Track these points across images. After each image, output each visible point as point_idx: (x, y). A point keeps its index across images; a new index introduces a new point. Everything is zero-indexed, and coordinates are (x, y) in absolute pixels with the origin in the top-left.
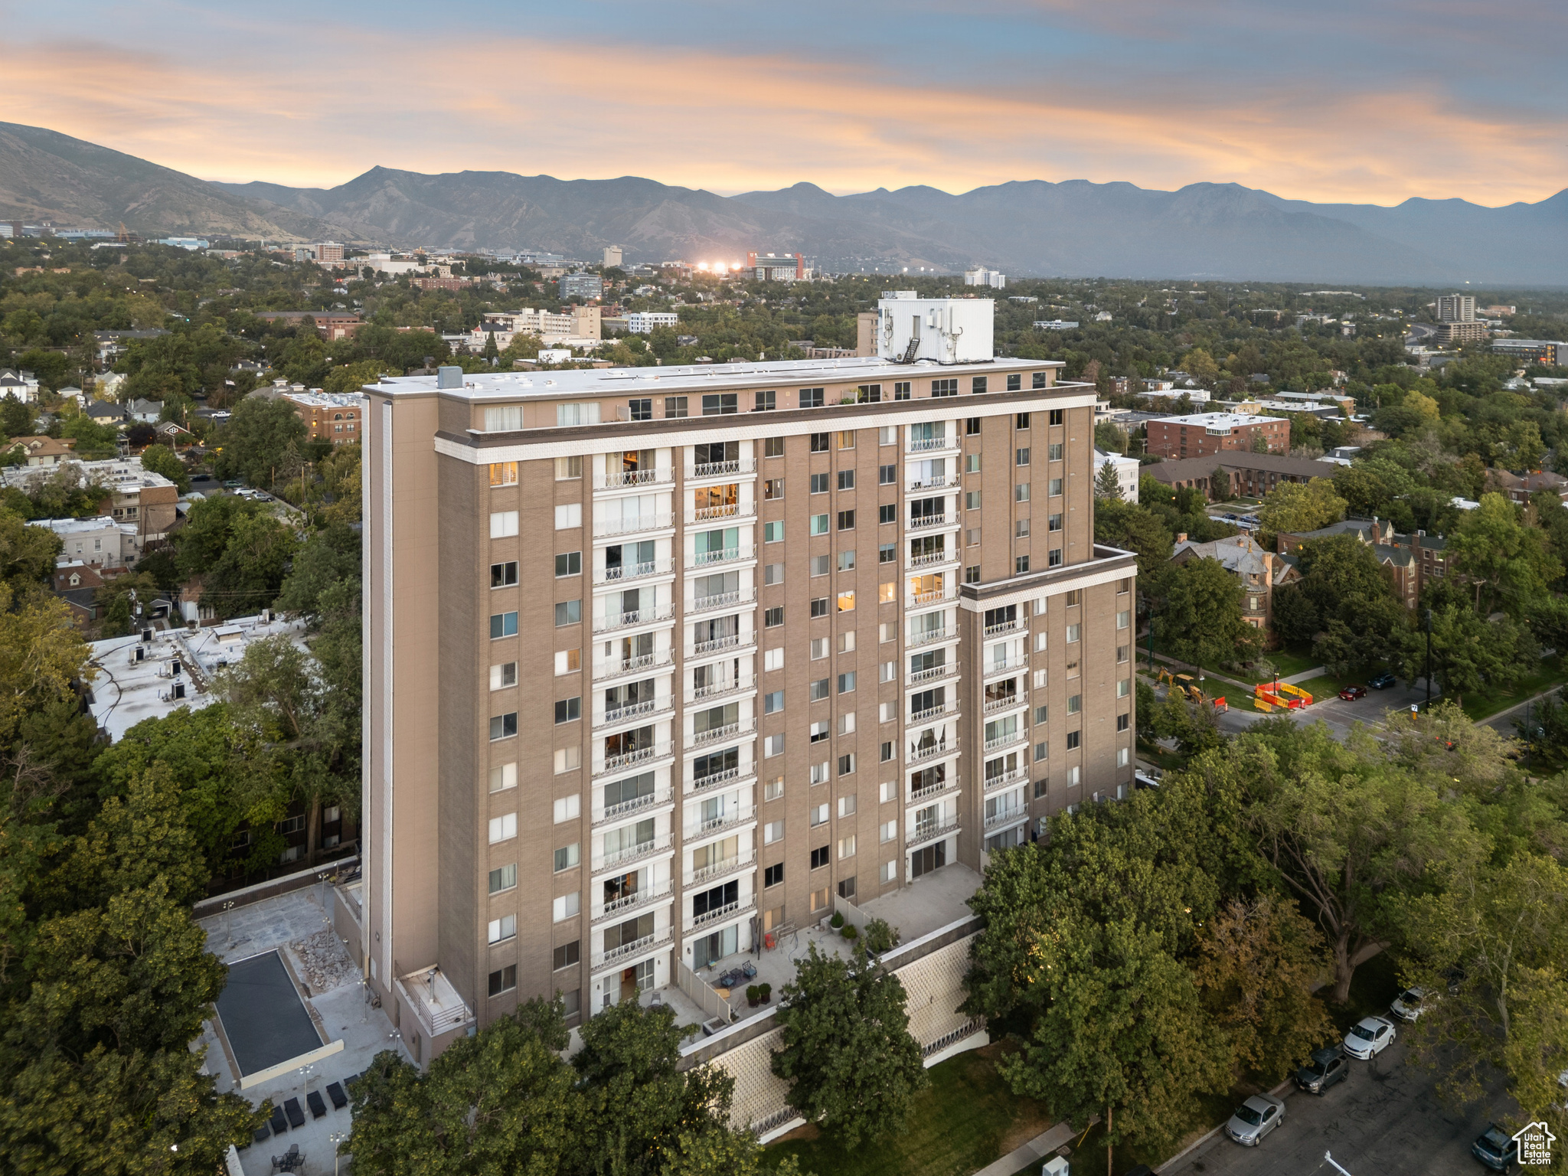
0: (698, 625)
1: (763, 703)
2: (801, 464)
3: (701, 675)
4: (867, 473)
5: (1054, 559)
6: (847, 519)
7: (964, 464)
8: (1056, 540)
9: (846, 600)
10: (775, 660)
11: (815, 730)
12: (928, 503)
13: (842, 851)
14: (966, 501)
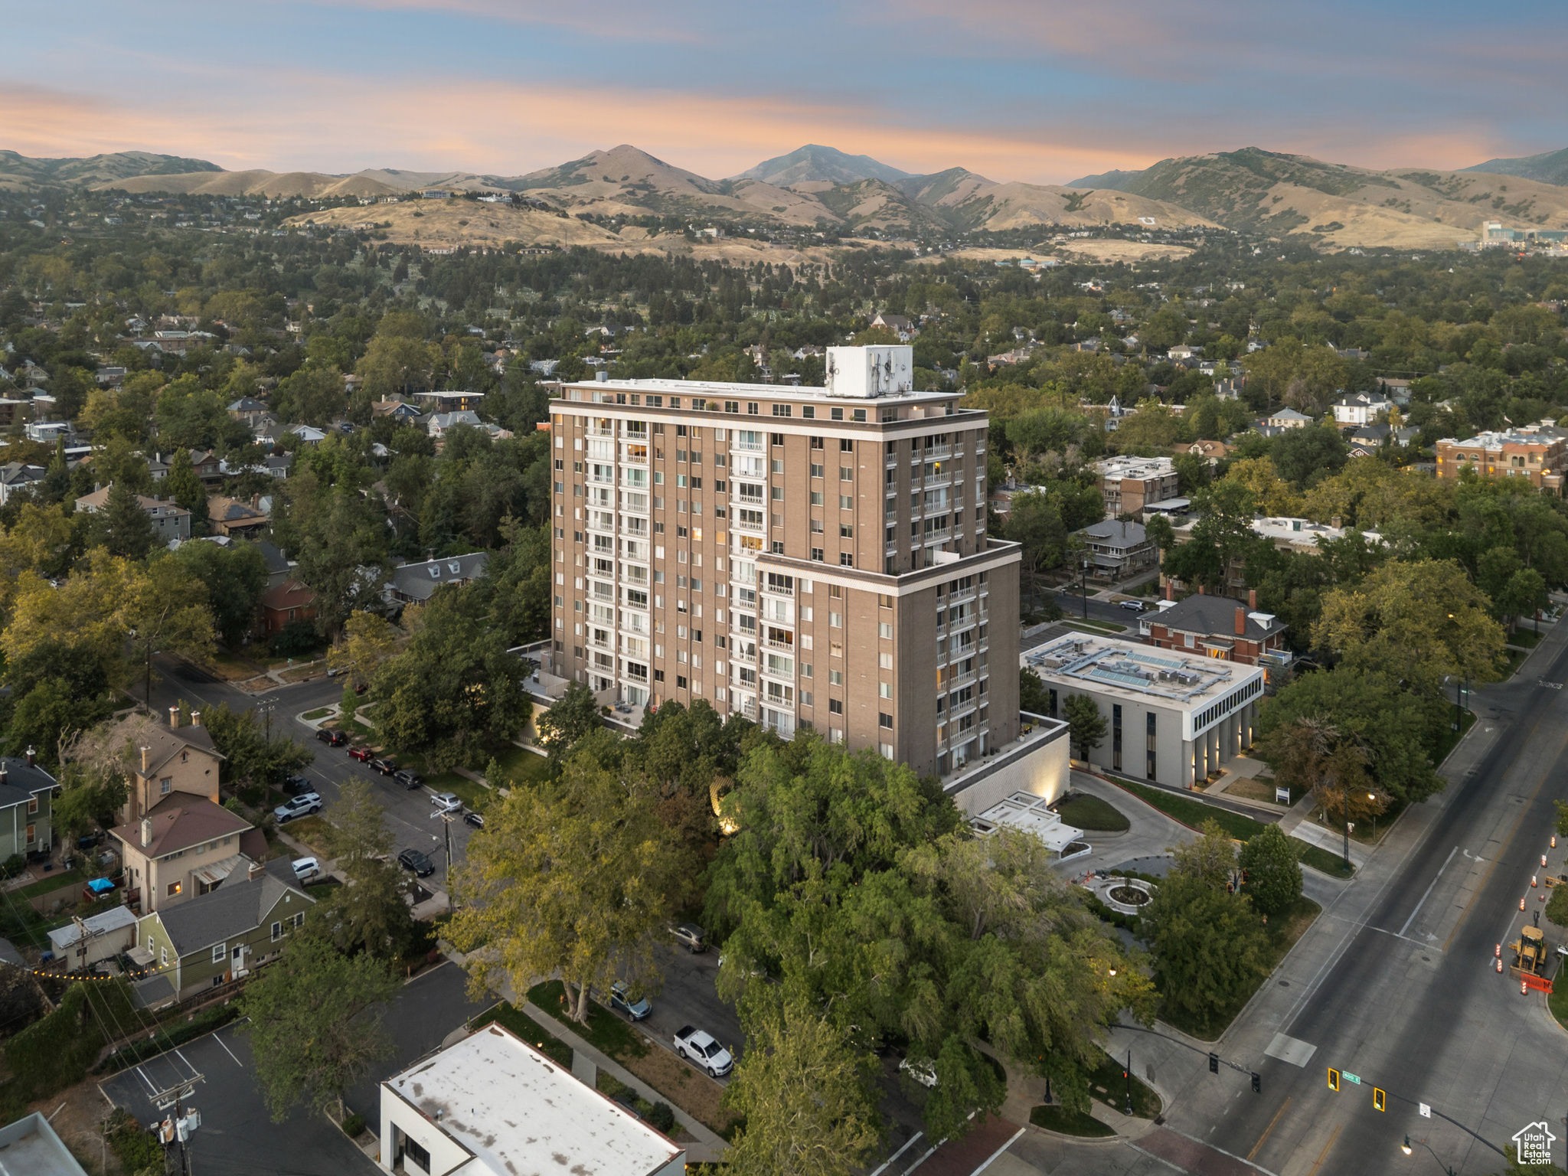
0: (630, 519)
1: (655, 575)
2: (671, 443)
3: (632, 546)
4: (708, 457)
5: (846, 559)
6: (696, 482)
7: (773, 466)
8: (848, 546)
9: (698, 534)
10: (660, 553)
11: (681, 605)
12: (751, 487)
13: (696, 687)
14: (774, 493)
